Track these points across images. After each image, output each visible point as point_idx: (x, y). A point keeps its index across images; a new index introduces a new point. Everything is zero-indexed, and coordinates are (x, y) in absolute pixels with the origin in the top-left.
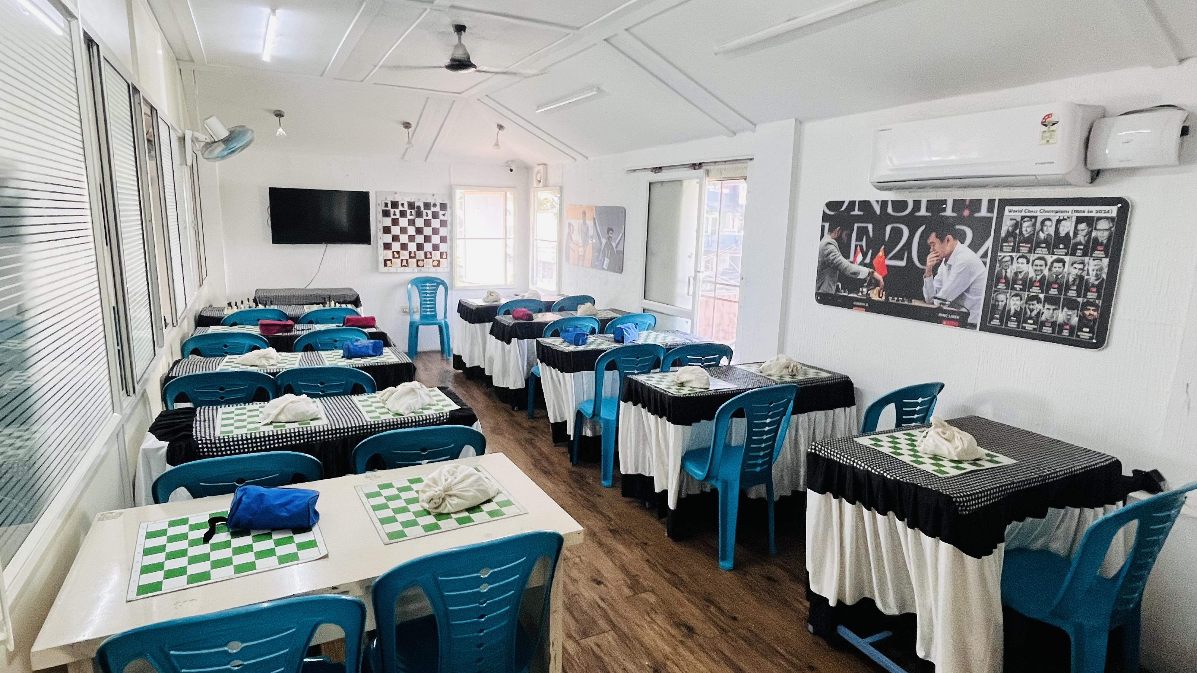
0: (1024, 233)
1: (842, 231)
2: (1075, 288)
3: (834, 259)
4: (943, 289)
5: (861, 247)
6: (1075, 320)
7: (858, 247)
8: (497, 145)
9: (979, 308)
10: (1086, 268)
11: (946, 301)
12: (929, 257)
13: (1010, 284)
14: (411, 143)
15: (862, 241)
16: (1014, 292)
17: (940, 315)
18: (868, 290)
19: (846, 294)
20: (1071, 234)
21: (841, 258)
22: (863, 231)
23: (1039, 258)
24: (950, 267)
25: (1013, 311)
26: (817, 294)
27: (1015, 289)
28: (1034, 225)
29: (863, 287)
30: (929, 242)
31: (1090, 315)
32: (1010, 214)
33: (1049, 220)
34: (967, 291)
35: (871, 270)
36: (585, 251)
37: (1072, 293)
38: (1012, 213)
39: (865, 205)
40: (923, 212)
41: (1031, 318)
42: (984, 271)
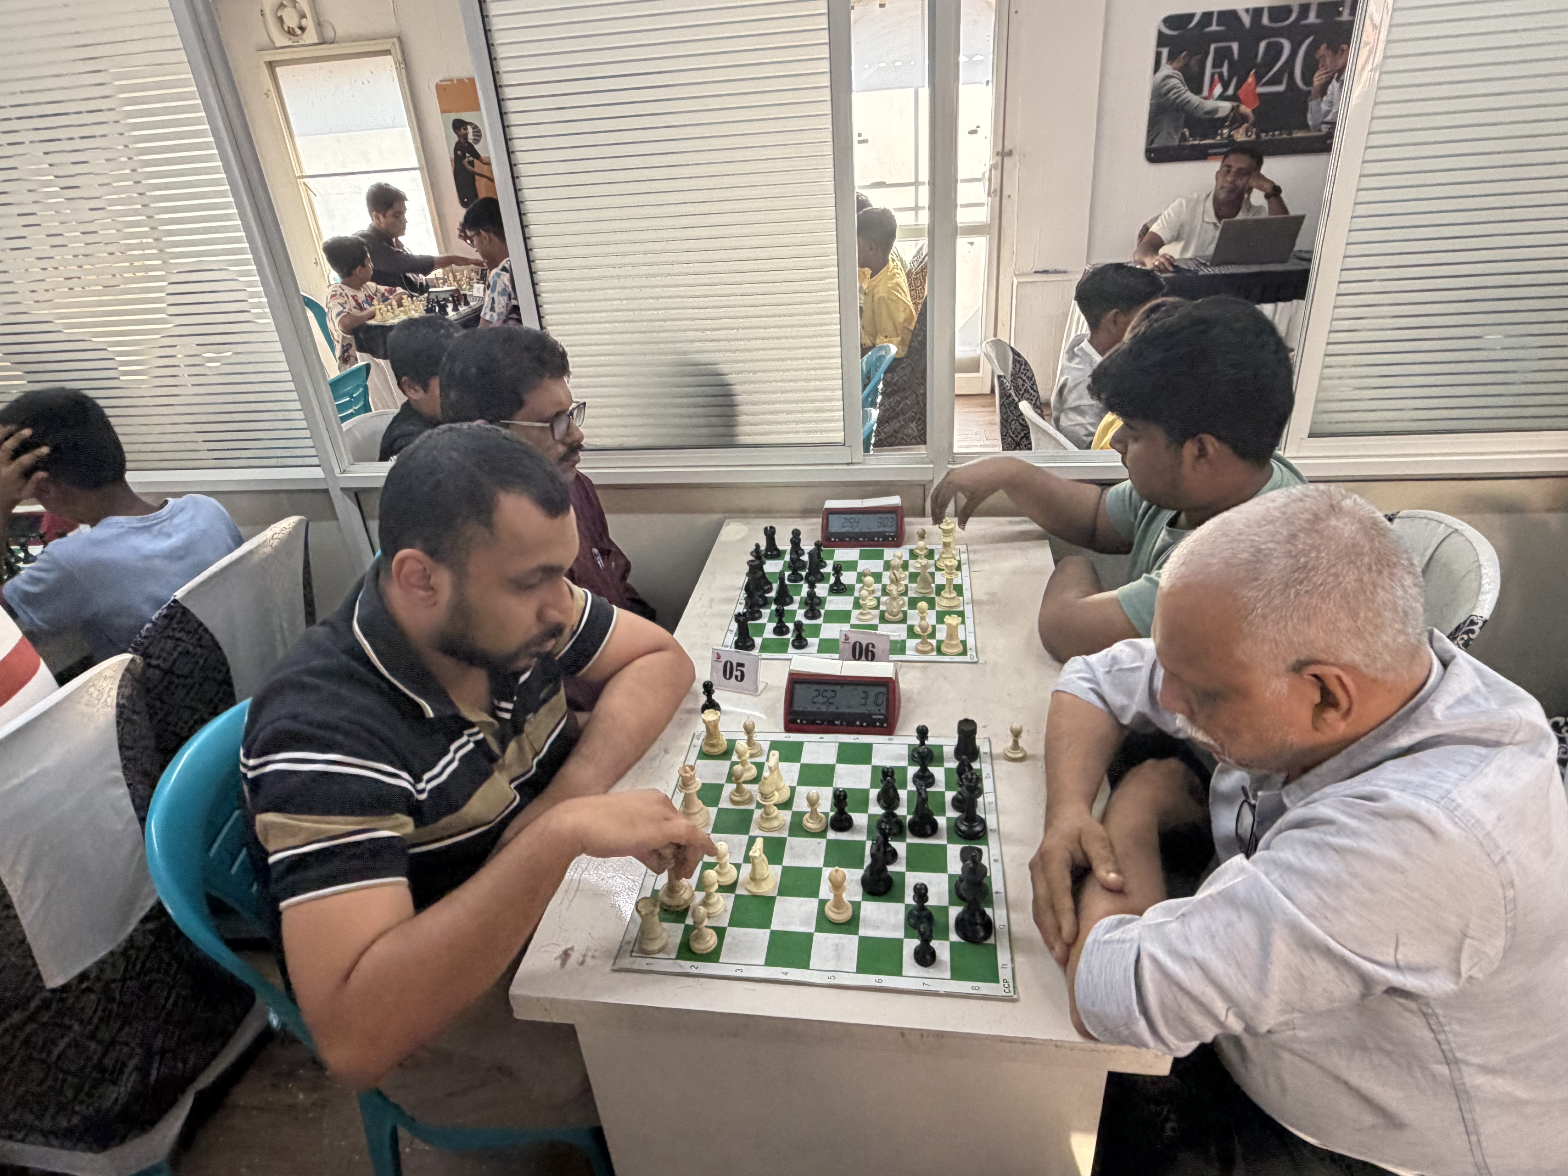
1: (1190, 56)
3: (1176, 98)
4: (1334, 111)
5: (1221, 75)
7: (1216, 76)
12: (1317, 75)
15: (1222, 67)
18: (1231, 131)
19: (1196, 142)
21: (1189, 95)
22: (1223, 54)
26: (1148, 151)
29: (1222, 127)
30: (1317, 56)
35: (1235, 104)
39: (1229, 17)
40: (1312, 18)
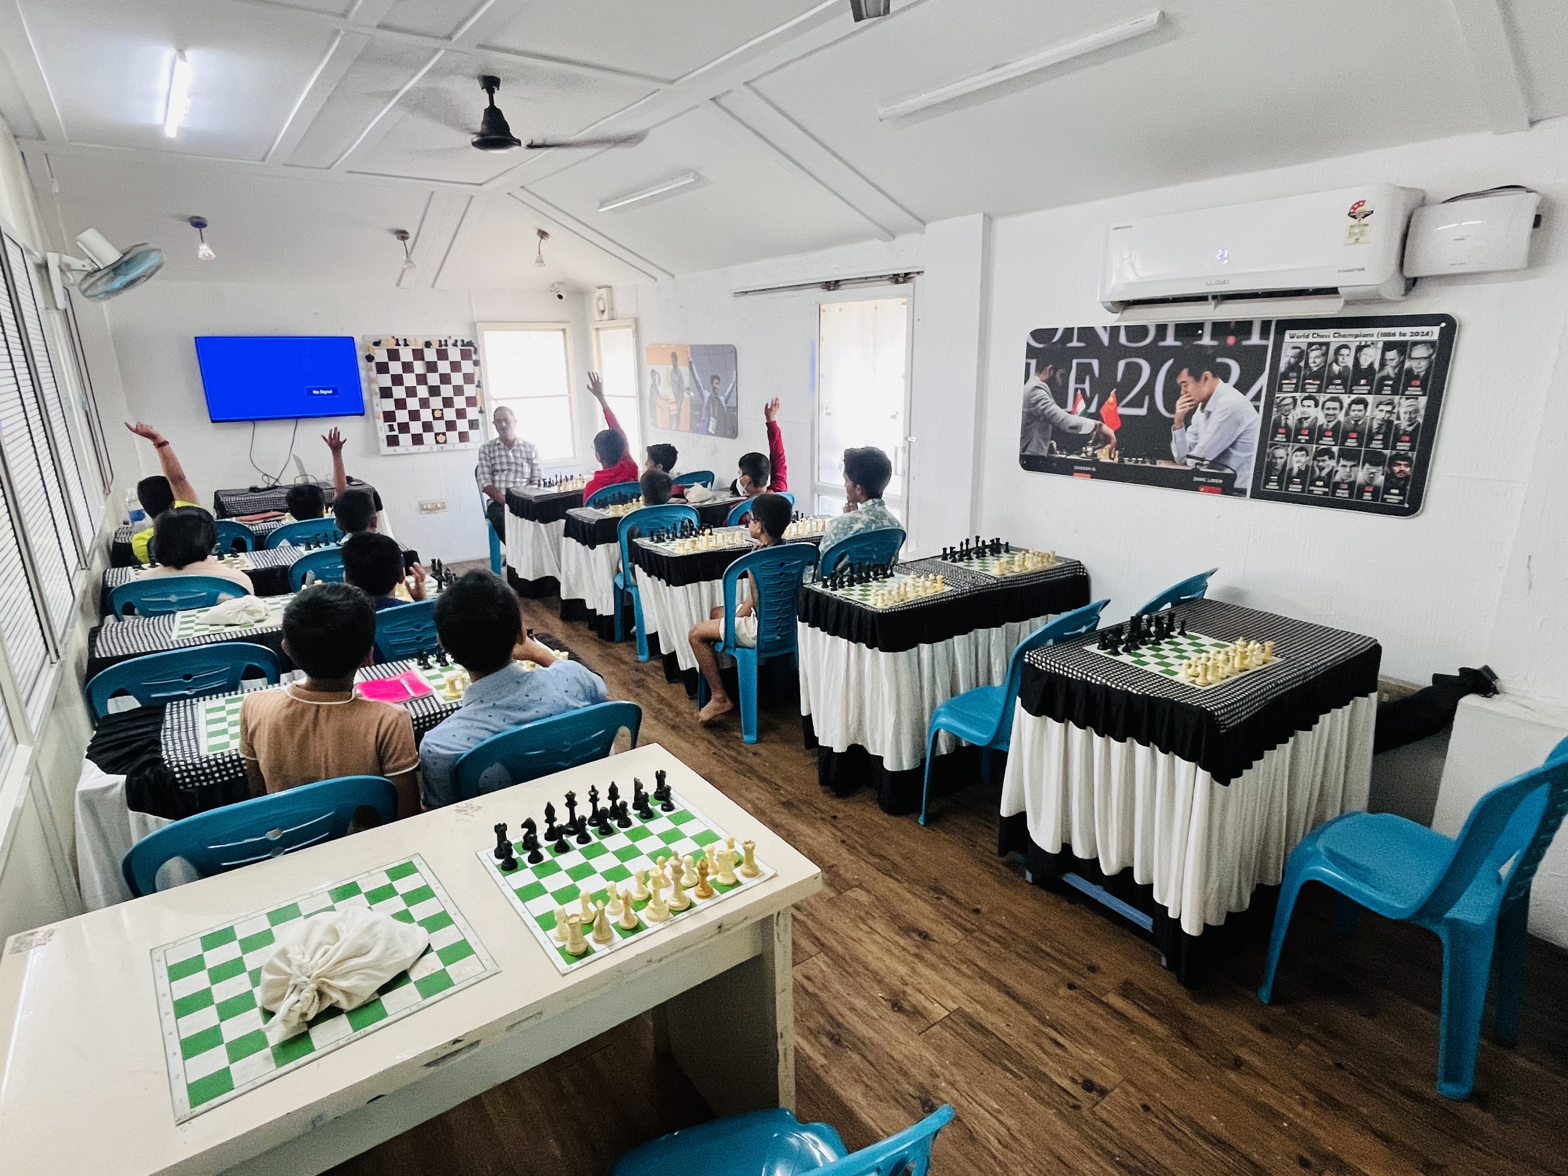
0: (1312, 365)
1: (1055, 370)
2: (1380, 437)
3: (1045, 409)
4: (1200, 445)
5: (1083, 391)
6: (1380, 480)
7: (1079, 392)
8: (540, 261)
9: (1249, 468)
10: (1395, 411)
11: (1203, 460)
12: (1179, 402)
13: (1292, 435)
14: (412, 262)
15: (1084, 383)
16: (1298, 445)
17: (1196, 479)
18: (1094, 450)
19: (1063, 456)
20: (1377, 366)
21: (1055, 408)
22: (1084, 371)
23: (1333, 399)
24: (1209, 414)
25: (1295, 470)
26: (1022, 457)
27: (1299, 441)
28: (1326, 354)
29: (1086, 445)
30: (1179, 381)
31: (1401, 471)
32: (1292, 340)
33: (1345, 346)
34: (1233, 445)
35: (1099, 422)
36: (679, 410)
37: (1377, 444)
38: (1294, 340)
39: (1087, 333)
40: (1170, 341)
41: (1320, 478)
42: (1254, 420)
